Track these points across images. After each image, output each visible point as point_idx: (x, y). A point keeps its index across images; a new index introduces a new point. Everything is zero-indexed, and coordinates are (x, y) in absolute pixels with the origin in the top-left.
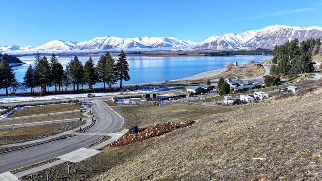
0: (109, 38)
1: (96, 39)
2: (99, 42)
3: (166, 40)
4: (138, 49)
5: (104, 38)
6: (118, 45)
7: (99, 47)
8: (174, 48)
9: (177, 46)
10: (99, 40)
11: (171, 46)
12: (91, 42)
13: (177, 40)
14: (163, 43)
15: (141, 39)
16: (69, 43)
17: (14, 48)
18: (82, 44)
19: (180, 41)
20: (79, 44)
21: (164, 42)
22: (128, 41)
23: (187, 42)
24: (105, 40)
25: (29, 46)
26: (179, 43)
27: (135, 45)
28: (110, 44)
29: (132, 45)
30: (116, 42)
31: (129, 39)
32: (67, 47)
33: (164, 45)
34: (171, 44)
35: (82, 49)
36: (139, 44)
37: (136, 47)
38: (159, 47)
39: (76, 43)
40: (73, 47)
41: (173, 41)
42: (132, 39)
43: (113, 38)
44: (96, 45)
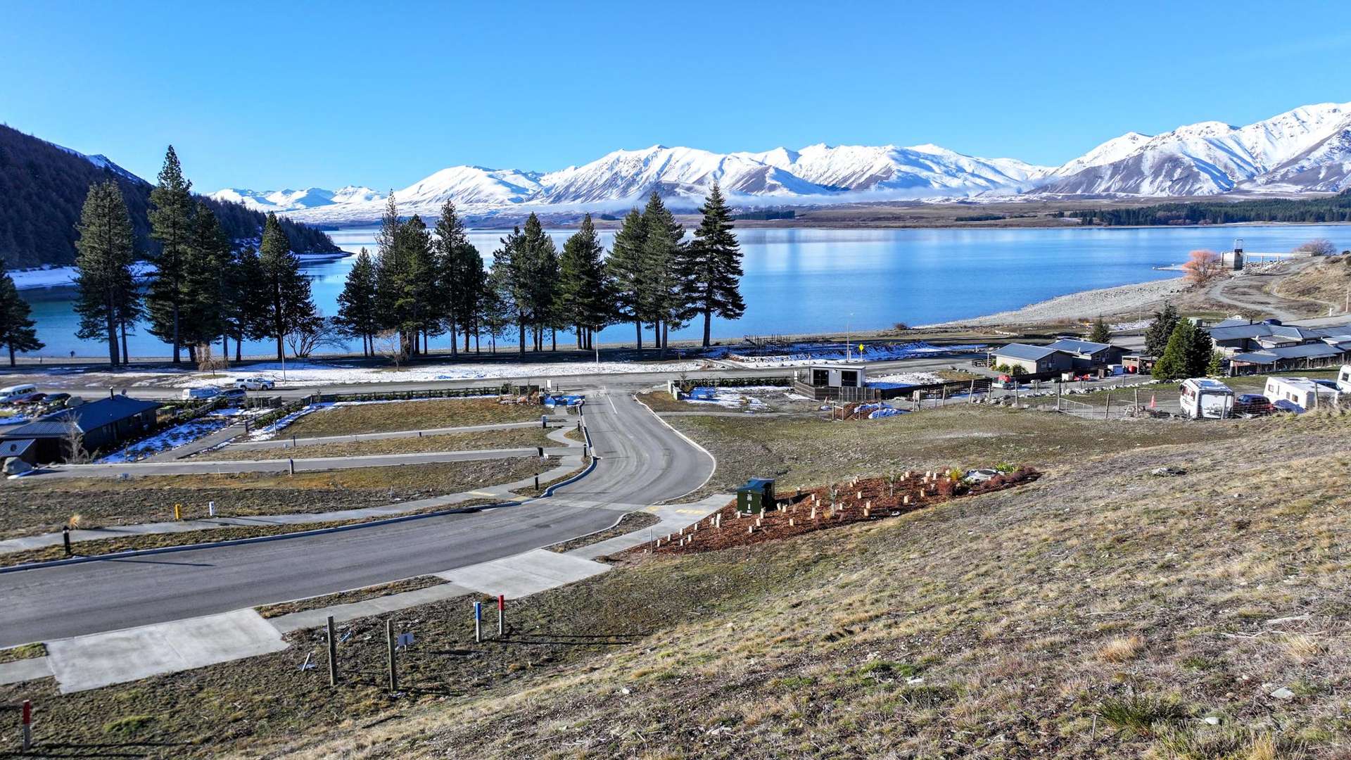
0: (663, 155)
1: (613, 156)
2: (626, 170)
3: (905, 157)
4: (782, 196)
5: (643, 154)
6: (700, 181)
7: (624, 192)
8: (937, 193)
9: (954, 183)
10: (626, 159)
11: (925, 183)
12: (592, 171)
13: (950, 156)
14: (889, 171)
15: (794, 156)
16: (510, 178)
17: (316, 198)
18: (556, 179)
19: (965, 162)
20: (546, 181)
21: (894, 166)
22: (741, 164)
23: (1000, 163)
24: (647, 162)
25: (364, 191)
26: (961, 170)
27: (769, 181)
28: (667, 179)
29: (755, 181)
30: (694, 167)
31: (744, 156)
32: (502, 193)
33: (894, 178)
34: (924, 174)
35: (558, 198)
36: (785, 178)
37: (773, 188)
38: (873, 187)
39: (535, 177)
40: (523, 190)
41: (936, 159)
42: (759, 157)
43: (681, 153)
44: (611, 184)
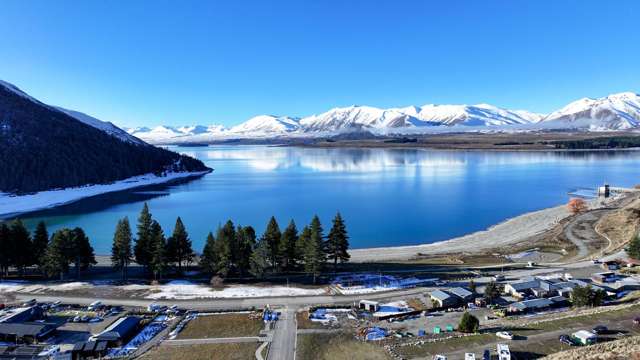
0: (357, 110)
1: (333, 111)
2: (339, 117)
3: (472, 110)
4: (413, 130)
5: (347, 109)
6: (374, 122)
7: (338, 127)
8: (489, 128)
9: (497, 123)
10: (338, 112)
11: (482, 123)
12: (324, 117)
13: (494, 109)
14: (465, 117)
15: (419, 110)
16: (286, 121)
17: (199, 130)
18: (307, 121)
19: (502, 112)
20: (302, 122)
21: (467, 114)
22: (393, 114)
23: (518, 112)
24: (349, 113)
25: (220, 127)
26: (500, 116)
27: (407, 122)
28: (358, 121)
29: (400, 122)
30: (371, 116)
31: (395, 110)
32: (282, 128)
33: (467, 120)
34: (482, 118)
35: (307, 130)
36: (414, 121)
37: (408, 125)
38: (456, 125)
39: (297, 120)
40: (293, 126)
41: (487, 111)
42: (402, 110)
43: (365, 109)
44: (332, 123)
